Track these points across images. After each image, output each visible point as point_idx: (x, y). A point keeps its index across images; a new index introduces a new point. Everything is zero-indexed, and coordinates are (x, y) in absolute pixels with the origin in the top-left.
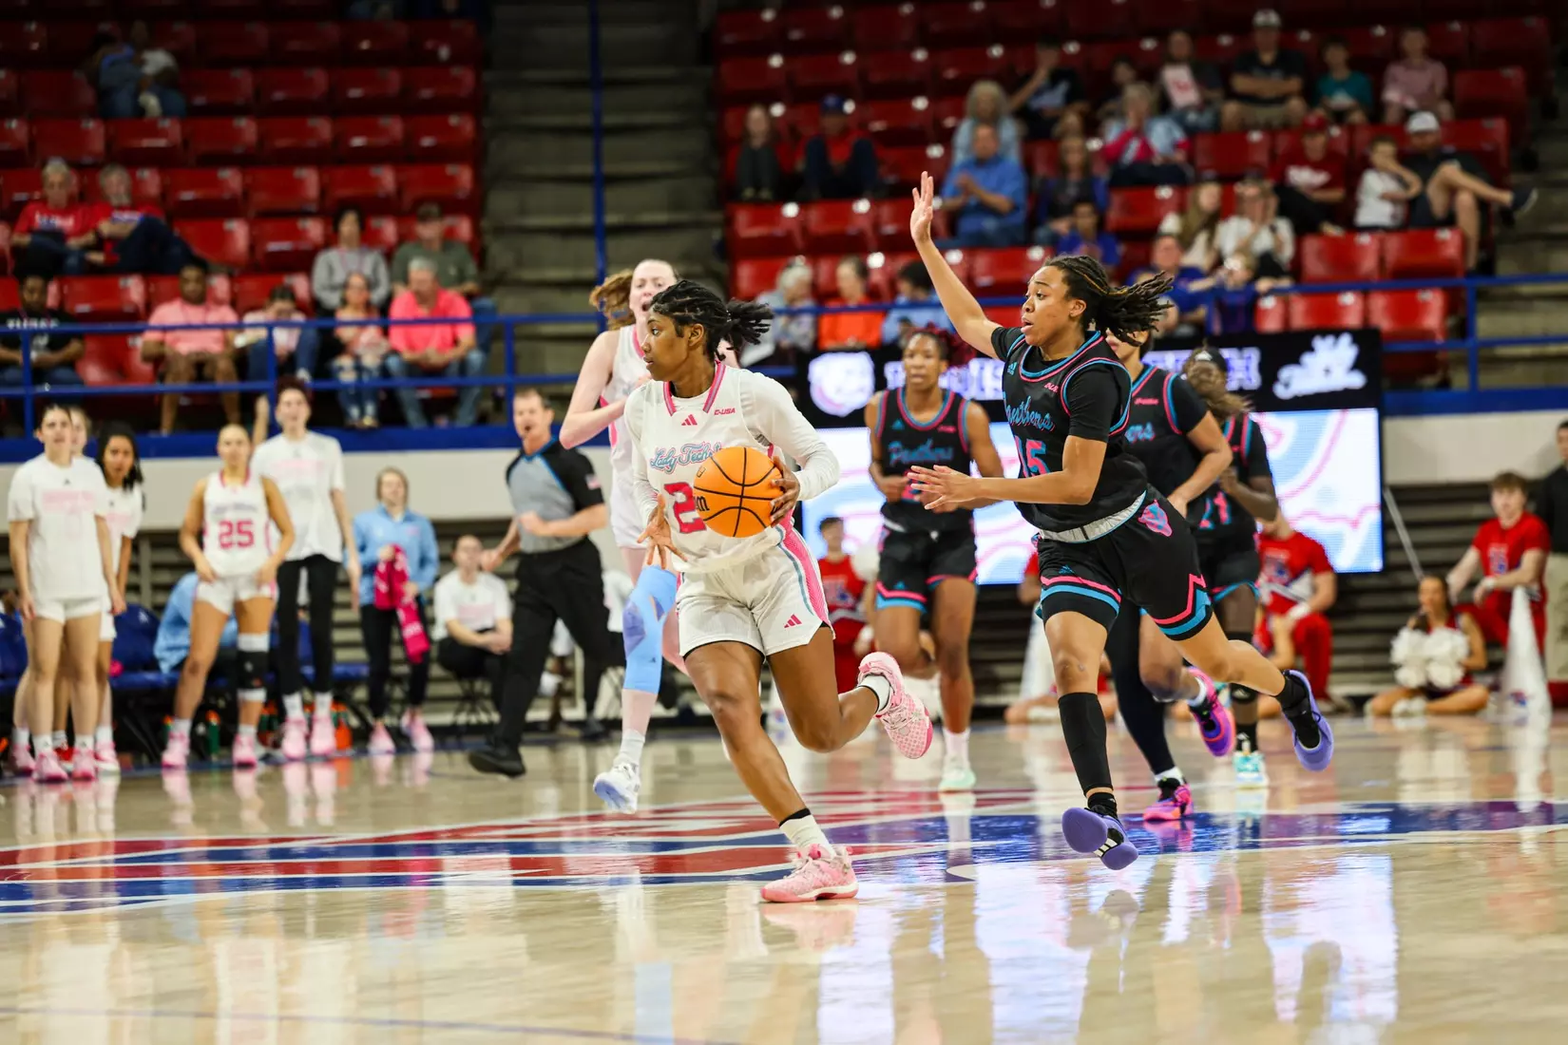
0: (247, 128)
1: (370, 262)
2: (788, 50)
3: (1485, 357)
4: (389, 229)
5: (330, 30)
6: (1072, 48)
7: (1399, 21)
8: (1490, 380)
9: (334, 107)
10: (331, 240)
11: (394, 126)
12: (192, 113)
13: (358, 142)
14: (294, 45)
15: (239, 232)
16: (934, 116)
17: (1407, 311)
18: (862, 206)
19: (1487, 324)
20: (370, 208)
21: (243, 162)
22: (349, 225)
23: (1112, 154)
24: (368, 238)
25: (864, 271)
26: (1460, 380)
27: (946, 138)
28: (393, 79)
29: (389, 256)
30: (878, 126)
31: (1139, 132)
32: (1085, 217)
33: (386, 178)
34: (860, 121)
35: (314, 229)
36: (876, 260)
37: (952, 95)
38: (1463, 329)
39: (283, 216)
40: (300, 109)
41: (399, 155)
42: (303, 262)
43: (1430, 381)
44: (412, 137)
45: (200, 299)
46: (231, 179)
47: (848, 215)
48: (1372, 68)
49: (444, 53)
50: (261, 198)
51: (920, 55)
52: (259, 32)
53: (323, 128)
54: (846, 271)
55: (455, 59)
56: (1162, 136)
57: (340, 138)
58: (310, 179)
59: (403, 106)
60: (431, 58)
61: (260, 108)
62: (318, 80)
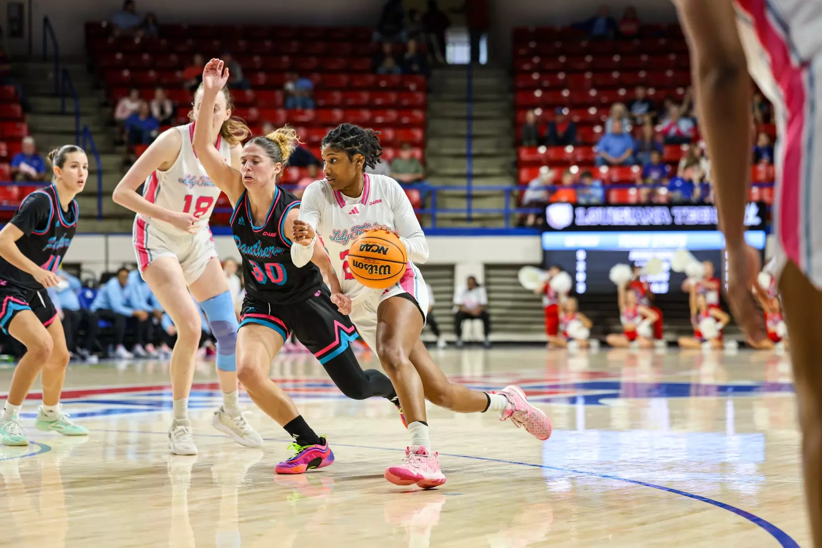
0: (338, 113)
2: (544, 89)
4: (390, 153)
5: (371, 78)
6: (651, 92)
9: (372, 107)
11: (392, 115)
12: (317, 108)
13: (380, 119)
14: (358, 83)
16: (597, 116)
18: (569, 149)
23: (665, 133)
27: (603, 124)
28: (393, 97)
30: (576, 118)
31: (675, 124)
32: (655, 158)
33: (389, 134)
34: (569, 117)
36: (574, 170)
37: (605, 108)
40: (358, 107)
41: (394, 125)
44: (399, 118)
47: (563, 152)
49: (412, 87)
51: (593, 93)
52: (344, 79)
53: (366, 114)
55: (419, 89)
56: (685, 126)
57: (373, 118)
59: (397, 107)
60: (408, 89)
61: (343, 106)
62: (365, 96)
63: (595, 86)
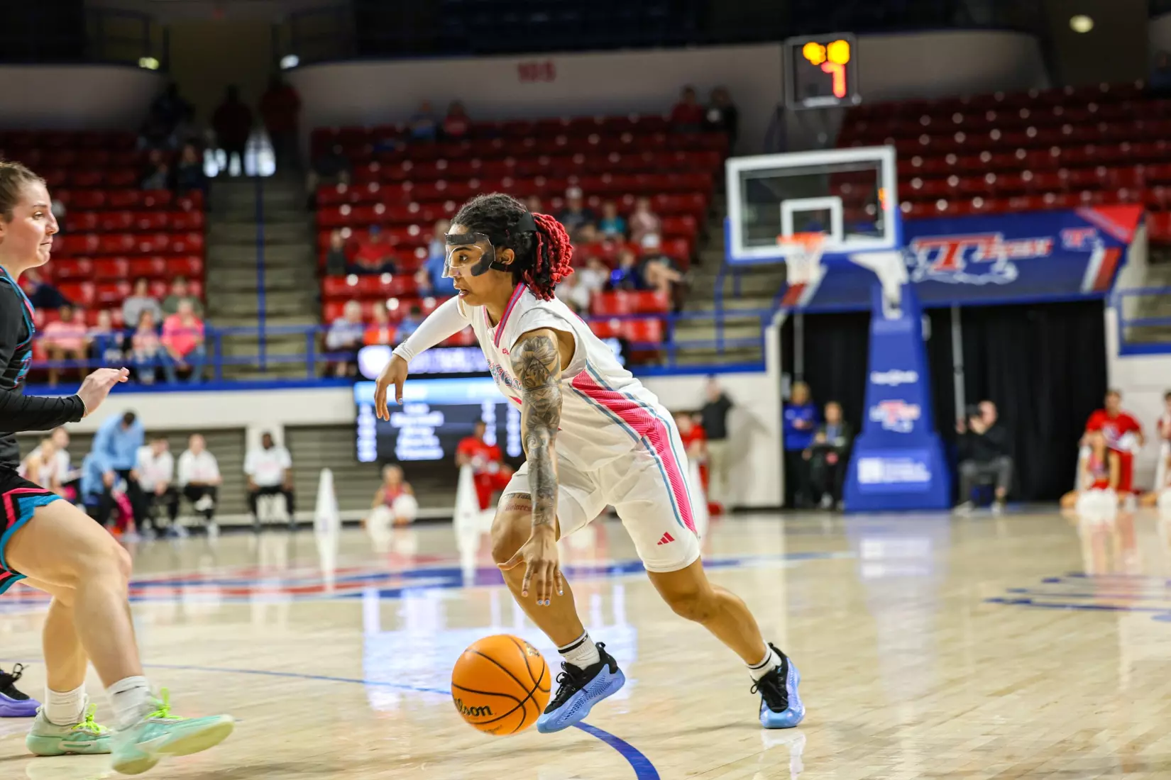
0: (93, 241)
1: (150, 303)
2: (353, 205)
3: (676, 351)
4: (160, 288)
5: (133, 196)
7: (638, 193)
8: (681, 362)
9: (135, 231)
10: (132, 293)
11: (162, 241)
13: (146, 247)
14: (116, 202)
15: (88, 290)
16: (420, 236)
17: (641, 330)
18: (386, 279)
19: (679, 336)
20: (151, 278)
21: (93, 256)
22: (141, 286)
24: (150, 292)
25: (387, 311)
26: (666, 362)
27: (426, 246)
28: (162, 218)
29: (161, 301)
30: (394, 241)
33: (159, 265)
35: (124, 288)
36: (393, 304)
37: (428, 226)
38: (666, 337)
39: (108, 282)
40: (118, 232)
41: (167, 254)
42: (117, 304)
43: (651, 364)
44: (170, 245)
45: (70, 321)
46: (85, 265)
47: (378, 282)
48: (625, 214)
49: (187, 205)
50: (101, 274)
51: (414, 208)
52: (99, 197)
53: (128, 241)
54: (378, 310)
55: (195, 207)
57: (137, 245)
58: (122, 266)
59: (169, 230)
60: (181, 209)
61: (100, 231)
62: (127, 218)
63: (415, 199)
